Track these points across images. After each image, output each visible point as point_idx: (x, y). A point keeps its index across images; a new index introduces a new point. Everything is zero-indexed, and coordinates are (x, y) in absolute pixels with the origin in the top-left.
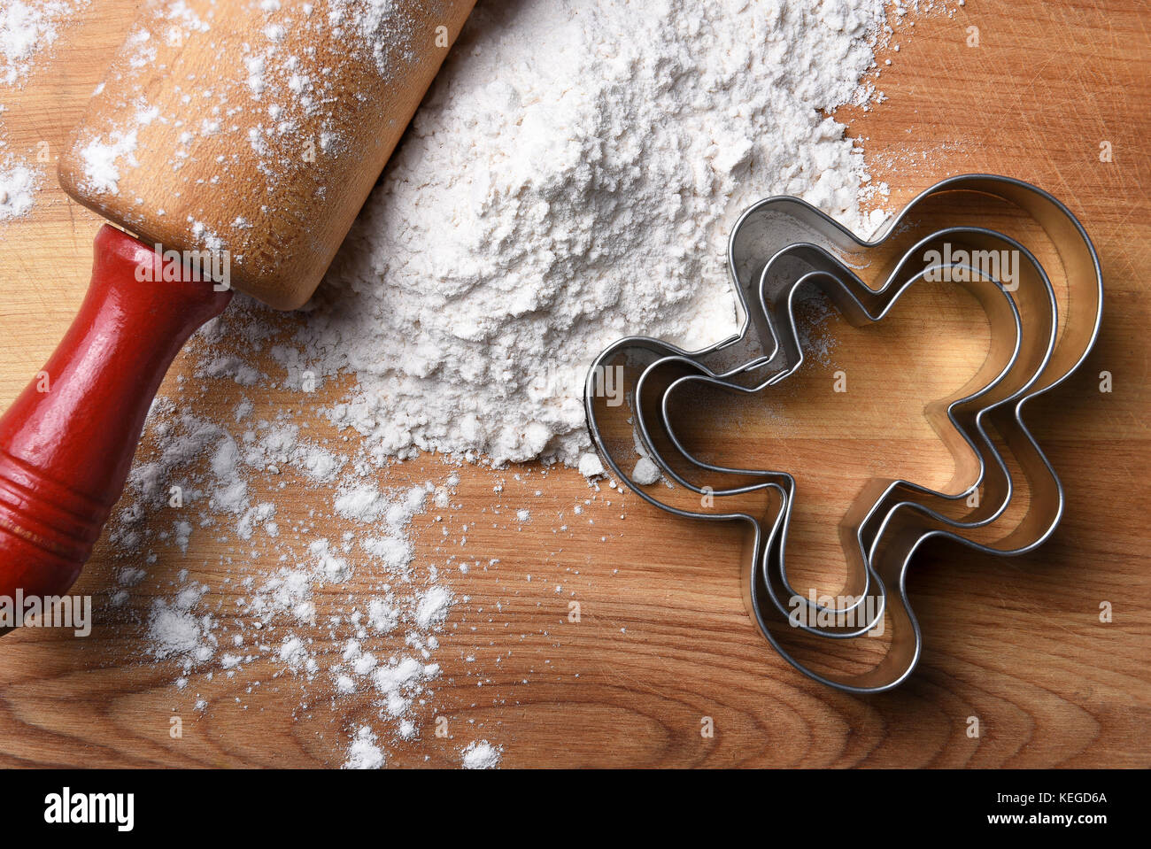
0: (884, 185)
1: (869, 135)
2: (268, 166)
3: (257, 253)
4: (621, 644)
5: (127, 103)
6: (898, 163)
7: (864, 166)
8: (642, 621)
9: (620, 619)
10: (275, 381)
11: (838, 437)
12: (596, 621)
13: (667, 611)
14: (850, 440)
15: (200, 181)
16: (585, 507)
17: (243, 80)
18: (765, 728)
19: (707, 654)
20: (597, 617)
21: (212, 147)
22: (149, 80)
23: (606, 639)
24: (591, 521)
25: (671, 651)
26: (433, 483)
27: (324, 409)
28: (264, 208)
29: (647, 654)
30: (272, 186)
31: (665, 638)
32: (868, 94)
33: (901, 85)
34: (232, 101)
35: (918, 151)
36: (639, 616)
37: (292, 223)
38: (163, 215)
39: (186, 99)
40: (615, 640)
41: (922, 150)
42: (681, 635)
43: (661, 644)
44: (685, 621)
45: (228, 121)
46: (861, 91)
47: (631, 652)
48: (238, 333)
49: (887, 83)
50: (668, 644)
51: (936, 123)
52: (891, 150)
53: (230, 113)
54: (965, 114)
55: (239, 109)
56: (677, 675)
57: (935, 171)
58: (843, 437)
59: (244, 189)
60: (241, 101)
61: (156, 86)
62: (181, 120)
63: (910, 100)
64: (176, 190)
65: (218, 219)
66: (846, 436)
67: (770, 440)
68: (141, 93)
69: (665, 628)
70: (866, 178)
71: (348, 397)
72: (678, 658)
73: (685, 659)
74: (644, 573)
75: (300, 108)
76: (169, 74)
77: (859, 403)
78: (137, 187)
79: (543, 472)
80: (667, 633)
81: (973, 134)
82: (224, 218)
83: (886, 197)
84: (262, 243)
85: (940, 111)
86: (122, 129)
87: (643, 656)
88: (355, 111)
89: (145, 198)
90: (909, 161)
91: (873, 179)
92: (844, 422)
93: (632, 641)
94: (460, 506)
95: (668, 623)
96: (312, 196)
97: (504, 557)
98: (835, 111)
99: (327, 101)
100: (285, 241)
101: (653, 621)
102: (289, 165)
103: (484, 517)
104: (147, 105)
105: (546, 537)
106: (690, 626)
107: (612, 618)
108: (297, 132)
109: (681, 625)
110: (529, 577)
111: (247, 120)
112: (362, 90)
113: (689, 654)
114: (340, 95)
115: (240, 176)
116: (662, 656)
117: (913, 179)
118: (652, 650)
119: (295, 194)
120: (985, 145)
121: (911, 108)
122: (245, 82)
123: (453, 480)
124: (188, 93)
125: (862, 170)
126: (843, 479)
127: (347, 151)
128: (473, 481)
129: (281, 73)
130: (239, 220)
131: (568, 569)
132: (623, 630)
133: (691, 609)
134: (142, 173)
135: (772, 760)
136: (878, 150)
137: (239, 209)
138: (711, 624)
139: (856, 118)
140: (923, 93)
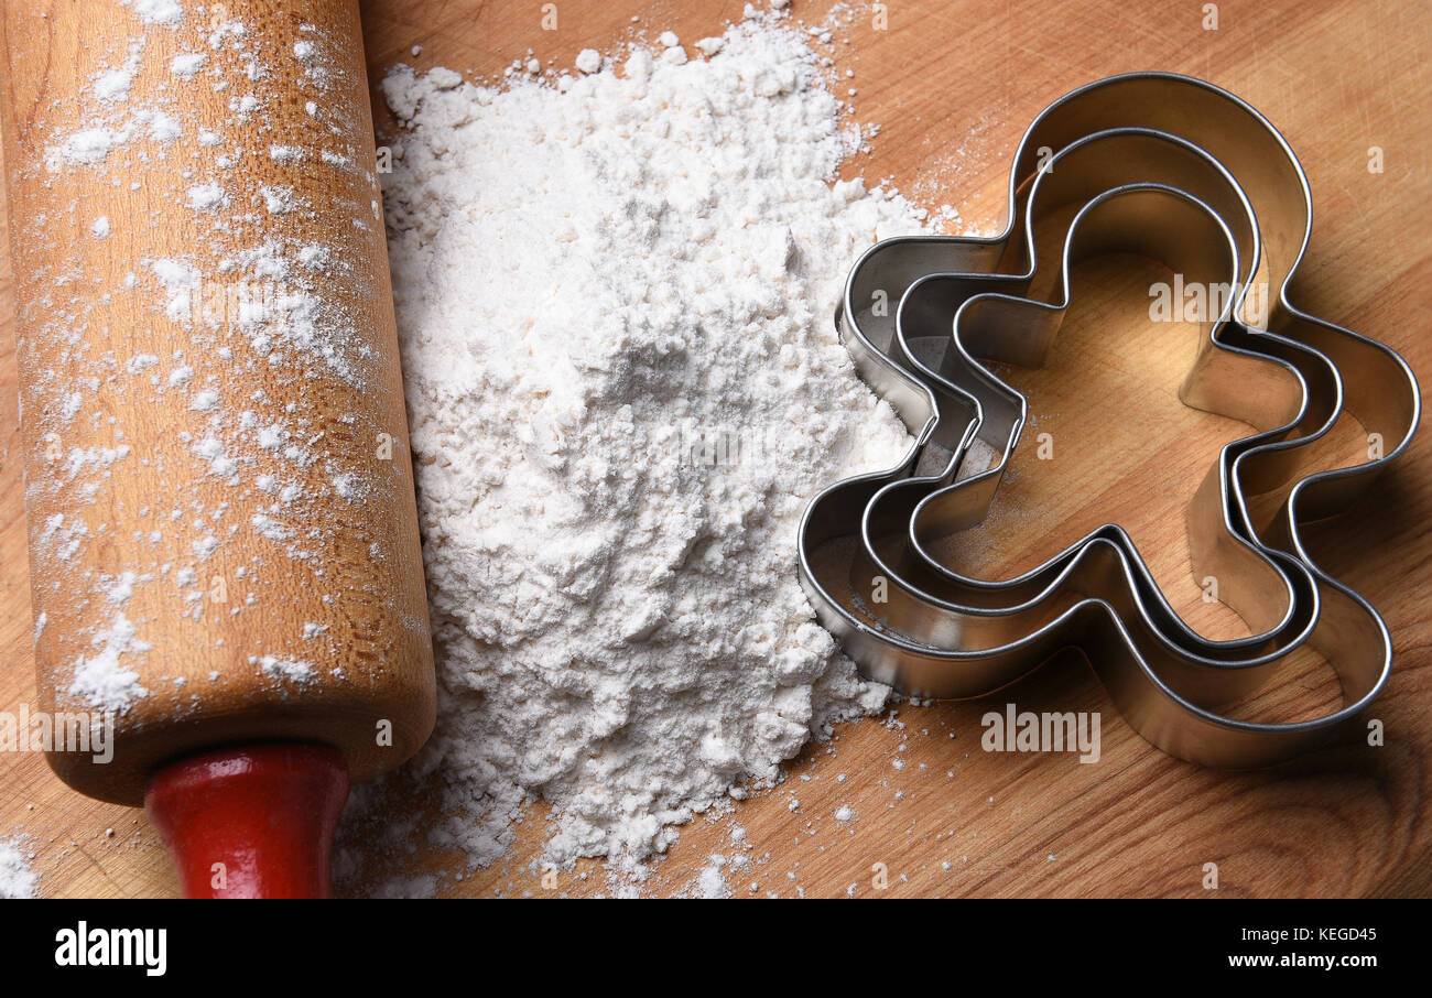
0: (946, 208)
1: (890, 172)
2: (298, 548)
3: (353, 657)
4: (1061, 875)
5: (89, 596)
6: (941, 179)
7: (910, 204)
8: (1063, 832)
9: (1039, 848)
10: (457, 871)
11: (1108, 487)
12: (1012, 871)
13: (1081, 801)
14: (1121, 480)
15: (235, 611)
16: (903, 756)
17: (206, 471)
18: (1288, 849)
19: (1161, 816)
20: (1012, 865)
21: (222, 566)
22: (96, 555)
23: (1040, 881)
24: (922, 766)
25: (1120, 842)
26: (717, 852)
27: (535, 860)
28: (326, 598)
29: (1099, 864)
30: (318, 568)
31: (1102, 833)
32: (858, 134)
33: (883, 104)
34: (210, 503)
35: (952, 154)
36: (1056, 830)
37: (369, 602)
38: (219, 677)
39: (156, 535)
40: (1051, 875)
41: (955, 150)
42: (1117, 815)
43: (1103, 843)
44: (1109, 797)
45: (220, 526)
46: (847, 136)
47: (1078, 877)
48: (377, 849)
49: (868, 111)
50: (1112, 837)
51: (948, 115)
52: (925, 171)
53: (217, 515)
54: (969, 87)
55: (224, 505)
56: (1147, 863)
57: (984, 161)
58: (1114, 483)
59: (290, 589)
60: (219, 496)
61: (111, 552)
62: (165, 562)
63: (903, 112)
64: (214, 639)
65: (284, 641)
66: (1114, 480)
67: (1041, 540)
68: (97, 575)
69: (1093, 822)
70: (922, 213)
71: (552, 828)
72: (1135, 844)
73: (1143, 839)
74: (1023, 778)
75: (291, 464)
76: (115, 528)
77: (1099, 436)
78: (166, 670)
79: (829, 751)
80: (1101, 826)
81: (993, 101)
82: (290, 635)
83: (956, 218)
84: (351, 642)
85: (941, 102)
86: (102, 625)
87: (1096, 871)
88: (351, 438)
89: (184, 673)
90: (951, 168)
91: (930, 210)
92: (1101, 467)
93: (1070, 863)
94: (767, 855)
95: (1093, 814)
96: (369, 560)
97: (859, 876)
98: (837, 174)
99: (314, 440)
100: (375, 627)
101: (1076, 824)
102: (321, 534)
103: (803, 849)
104: (115, 577)
105: (888, 818)
106: (1118, 799)
107: (1029, 854)
108: (306, 492)
109: (1107, 805)
110: (903, 877)
111: (241, 510)
112: (344, 411)
113: (1142, 831)
114: (323, 427)
115: (276, 577)
116: (1116, 853)
117: (969, 184)
118: (1099, 857)
119: (349, 566)
120: (1013, 103)
121: (911, 120)
122: (211, 473)
123: (738, 833)
124: (153, 528)
125: (911, 209)
126: (1147, 526)
127: (372, 490)
128: (762, 817)
129: (244, 437)
130: (308, 627)
131: (939, 836)
132: (1051, 857)
133: (1105, 780)
134: (161, 651)
135: (1325, 878)
136: (911, 180)
137: (300, 614)
138: (1141, 779)
139: (864, 166)
140: (910, 97)
